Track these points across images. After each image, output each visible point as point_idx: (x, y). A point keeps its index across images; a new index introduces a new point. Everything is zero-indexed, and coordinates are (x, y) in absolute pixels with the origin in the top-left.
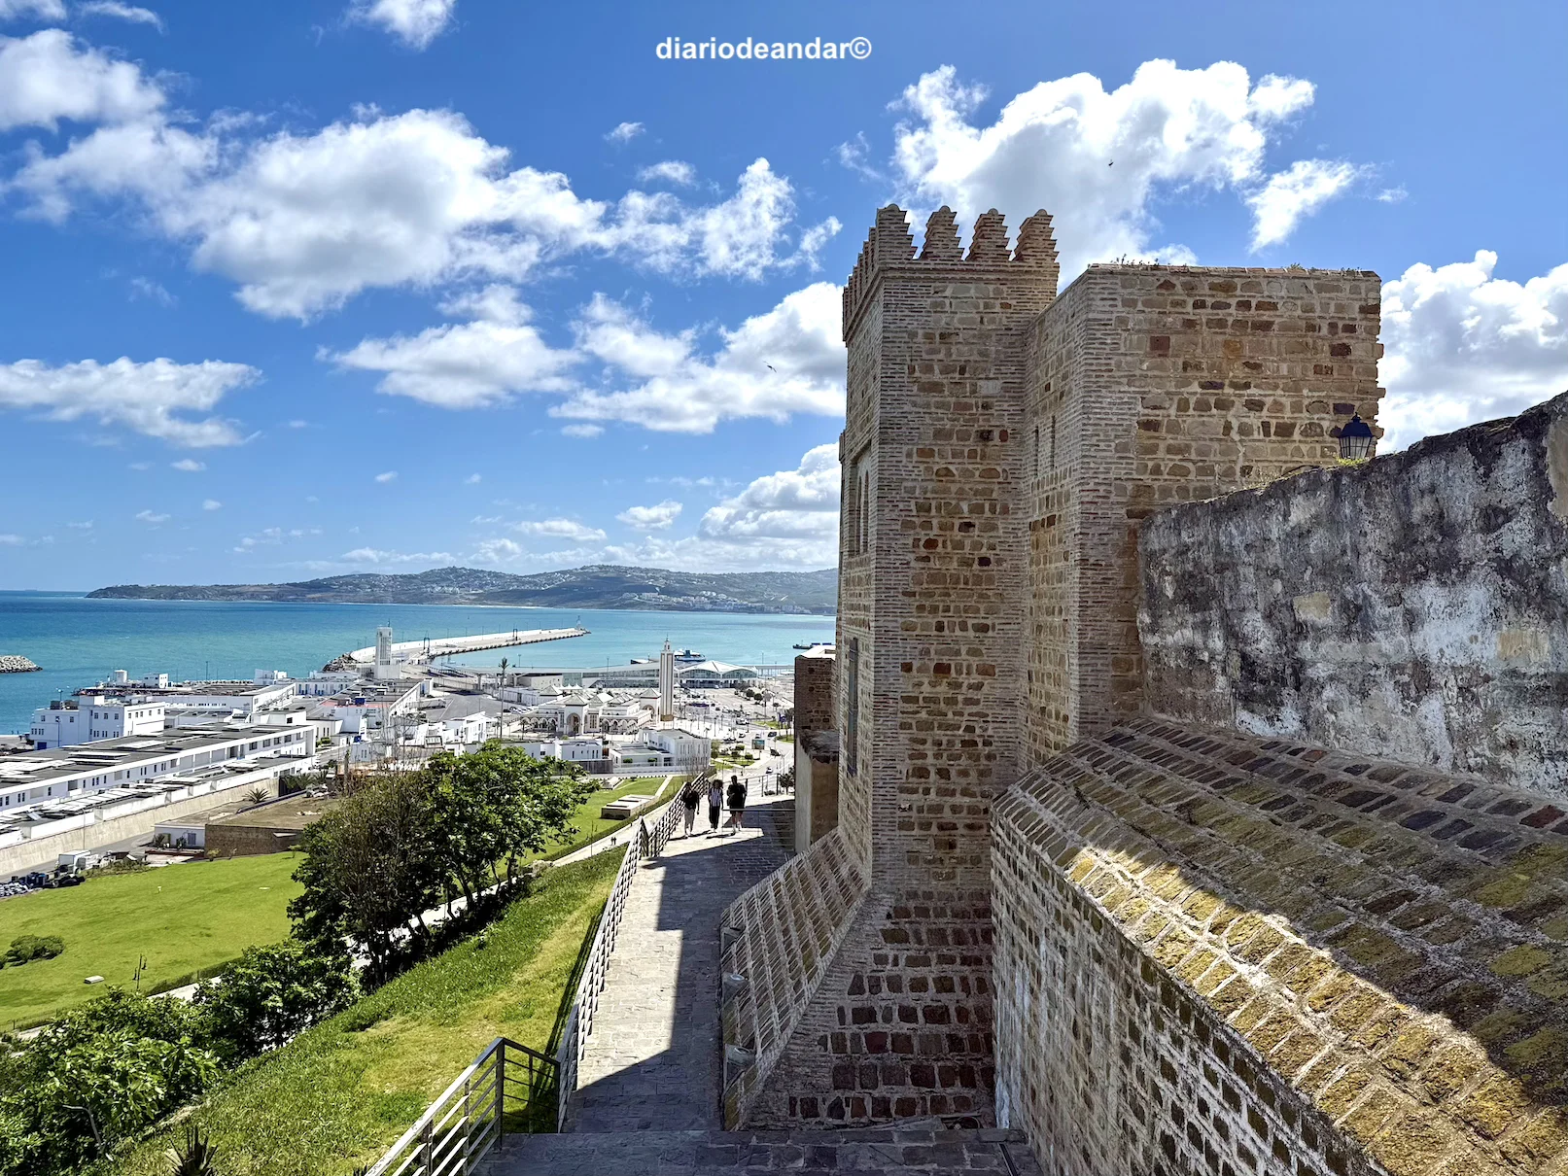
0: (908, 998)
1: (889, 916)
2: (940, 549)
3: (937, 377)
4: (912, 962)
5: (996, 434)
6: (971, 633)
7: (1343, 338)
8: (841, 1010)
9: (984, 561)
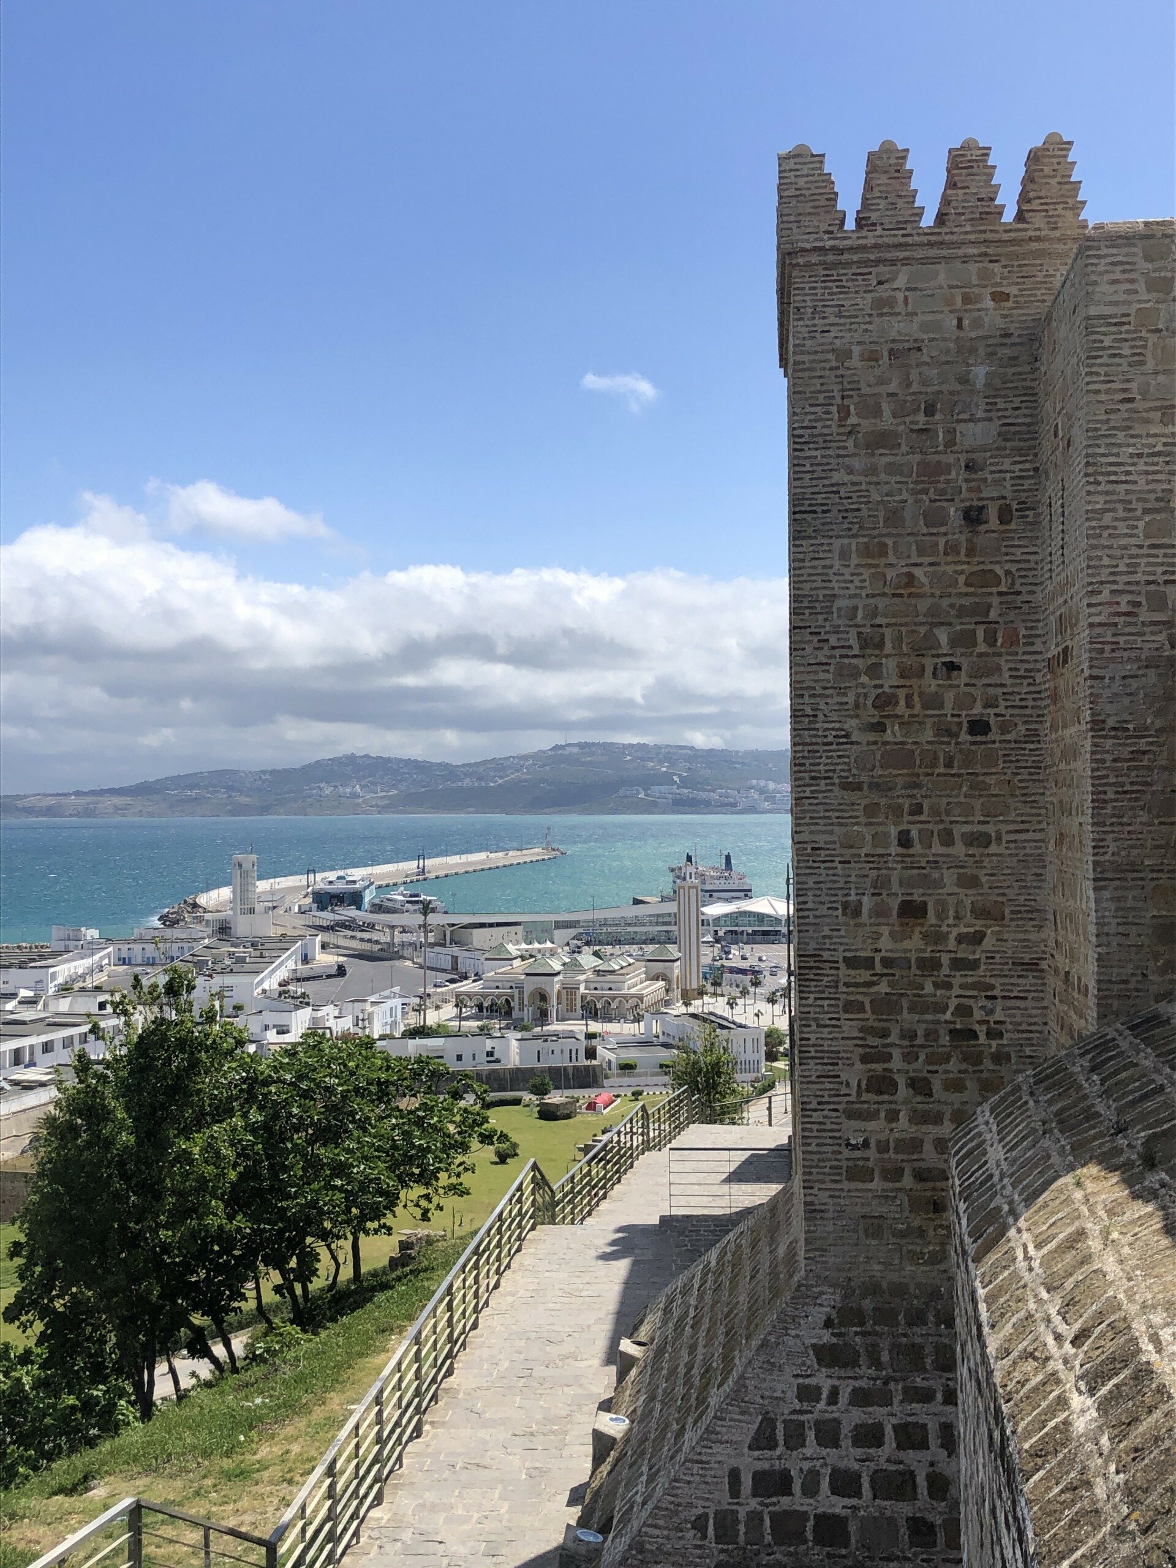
0: (847, 1456)
1: (828, 1324)
2: (901, 709)
3: (887, 421)
4: (861, 1398)
5: (992, 513)
6: (959, 849)
8: (734, 1476)
9: (979, 727)
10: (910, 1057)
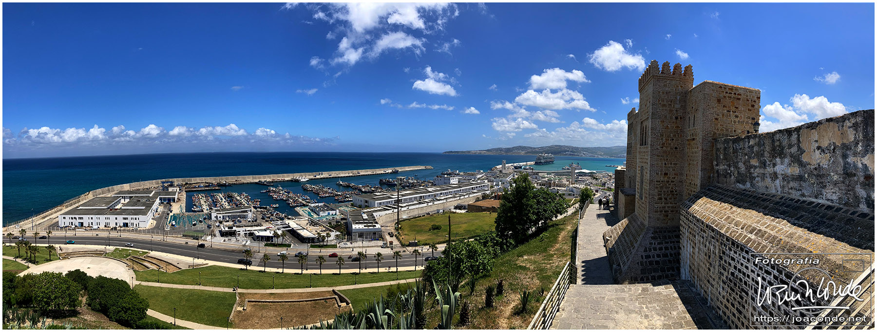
0: (658, 252)
1: (652, 233)
2: (666, 145)
3: (665, 103)
4: (659, 244)
5: (679, 117)
6: (673, 165)
7: (753, 103)
8: (642, 256)
9: (676, 148)
10: (664, 195)
